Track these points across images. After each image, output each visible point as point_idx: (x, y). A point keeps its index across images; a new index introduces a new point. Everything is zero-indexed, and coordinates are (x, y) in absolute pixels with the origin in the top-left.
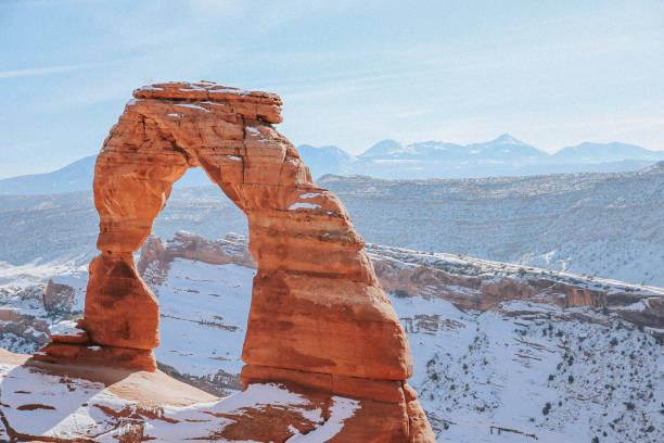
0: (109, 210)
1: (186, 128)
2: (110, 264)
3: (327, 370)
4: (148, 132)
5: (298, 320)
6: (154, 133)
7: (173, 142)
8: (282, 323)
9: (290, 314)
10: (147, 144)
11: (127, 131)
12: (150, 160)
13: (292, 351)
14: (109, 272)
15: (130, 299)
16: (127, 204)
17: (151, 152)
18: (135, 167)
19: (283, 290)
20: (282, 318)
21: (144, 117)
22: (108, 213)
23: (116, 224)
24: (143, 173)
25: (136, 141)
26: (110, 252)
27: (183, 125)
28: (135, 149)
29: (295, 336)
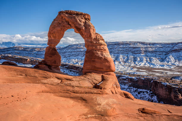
0: (52, 37)
1: (73, 20)
2: (51, 48)
3: (102, 70)
4: (63, 20)
5: (96, 60)
6: (65, 21)
7: (68, 23)
8: (93, 61)
9: (95, 59)
10: (63, 23)
11: (58, 20)
12: (63, 26)
13: (95, 66)
14: (51, 50)
15: (55, 55)
16: (56, 35)
17: (64, 25)
18: (60, 27)
19: (93, 54)
20: (93, 60)
21: (62, 17)
22: (51, 37)
23: (53, 40)
24: (62, 29)
25: (60, 22)
26: (51, 46)
27: (72, 19)
28: (60, 24)
29: (96, 63)
